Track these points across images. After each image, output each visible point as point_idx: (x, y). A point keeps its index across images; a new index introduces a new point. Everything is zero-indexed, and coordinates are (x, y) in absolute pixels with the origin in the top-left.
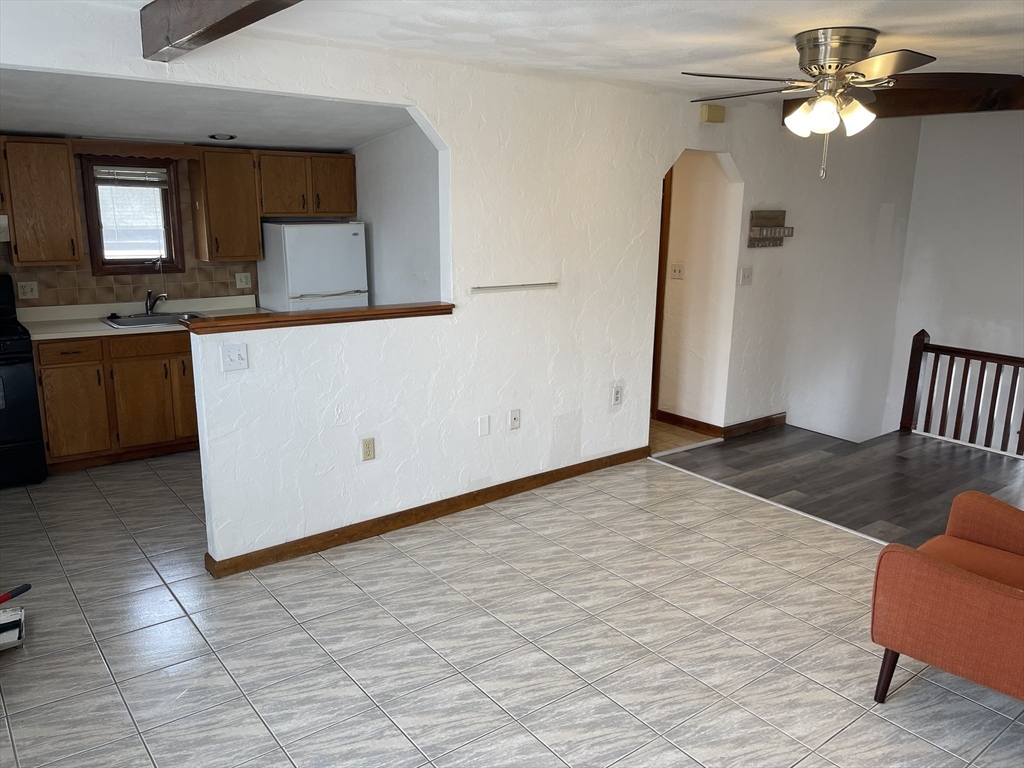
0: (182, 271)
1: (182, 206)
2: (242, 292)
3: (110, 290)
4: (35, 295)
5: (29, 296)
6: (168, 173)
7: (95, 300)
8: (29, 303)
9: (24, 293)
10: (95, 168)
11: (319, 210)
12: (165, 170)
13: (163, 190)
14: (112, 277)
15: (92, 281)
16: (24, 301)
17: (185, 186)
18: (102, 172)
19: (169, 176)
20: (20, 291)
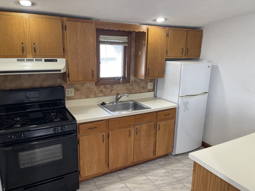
0: (129, 82)
1: (132, 54)
2: (149, 91)
3: (102, 91)
4: (73, 95)
5: (70, 95)
6: (128, 39)
7: (96, 96)
8: (70, 98)
9: (68, 94)
10: (100, 36)
11: (187, 55)
12: (127, 37)
13: (124, 46)
14: (103, 86)
15: (95, 88)
16: (68, 97)
17: (133, 44)
18: (102, 38)
19: (128, 40)
20: (66, 93)
